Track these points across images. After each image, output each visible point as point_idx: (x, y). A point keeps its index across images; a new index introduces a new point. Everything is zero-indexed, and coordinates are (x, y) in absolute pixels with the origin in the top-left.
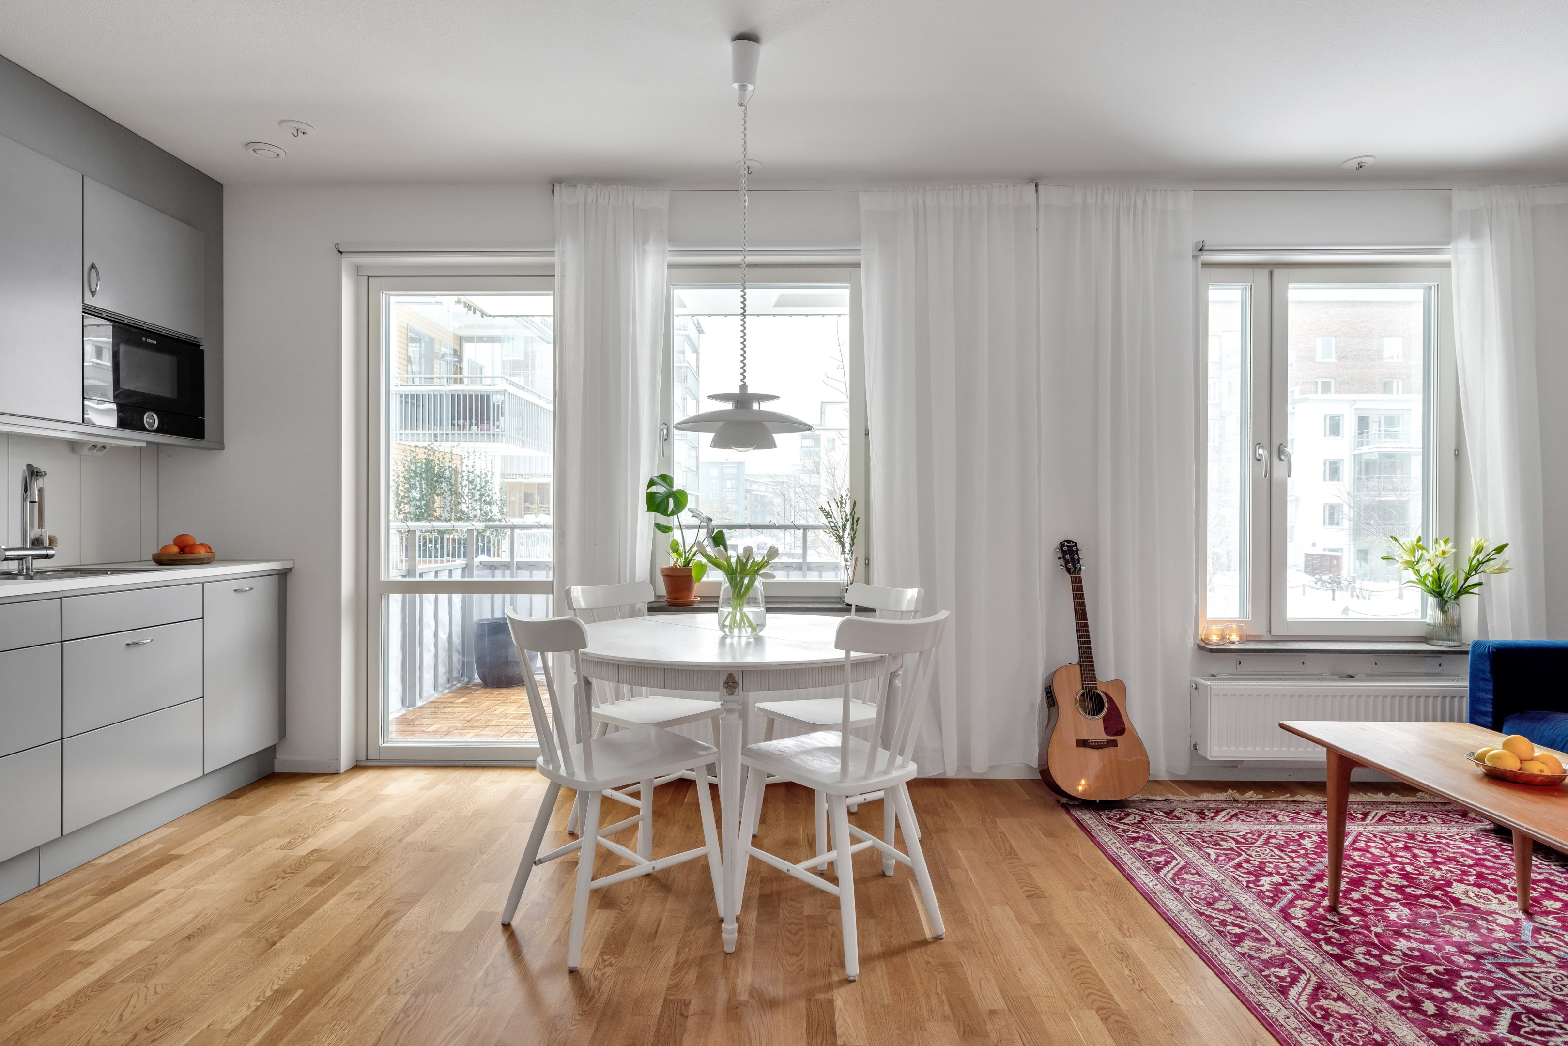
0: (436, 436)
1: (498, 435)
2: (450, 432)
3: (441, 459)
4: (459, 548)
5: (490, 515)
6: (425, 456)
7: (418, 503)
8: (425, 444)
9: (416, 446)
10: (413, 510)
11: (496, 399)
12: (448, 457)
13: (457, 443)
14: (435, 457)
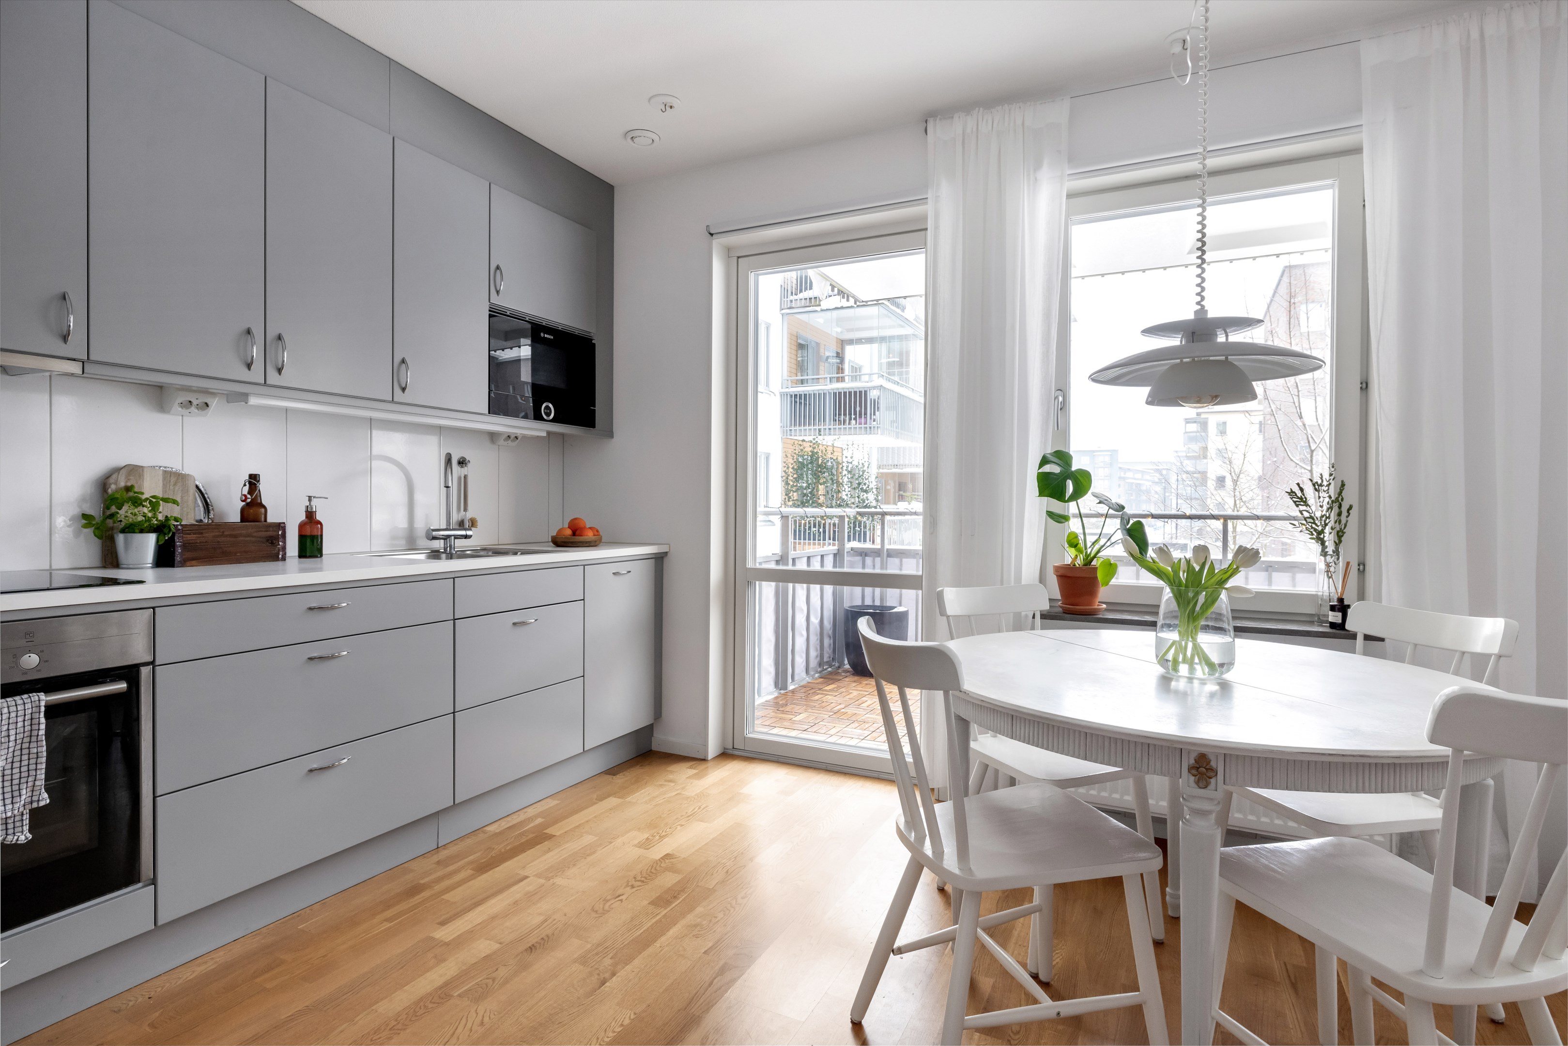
0: (820, 430)
1: (874, 427)
2: (832, 427)
3: (824, 452)
5: (867, 502)
6: (811, 449)
7: (805, 491)
8: (811, 438)
9: (803, 441)
10: (801, 498)
11: (873, 394)
12: (830, 449)
13: (838, 436)
14: (819, 450)
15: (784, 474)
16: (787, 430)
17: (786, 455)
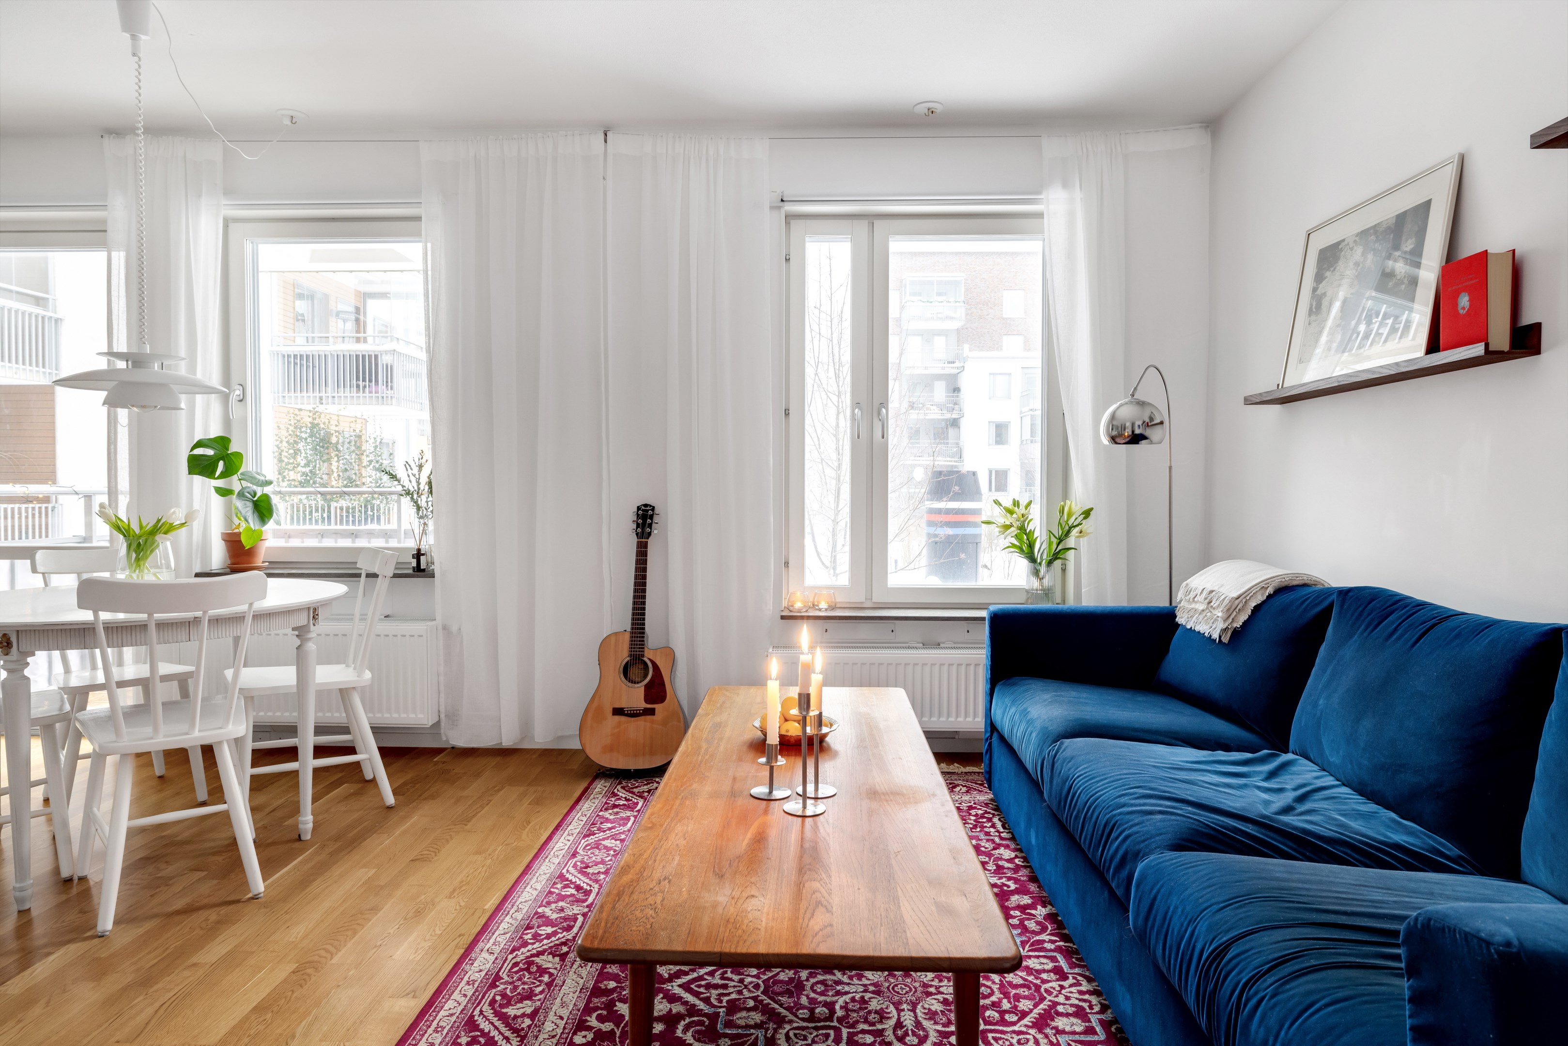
0: (321, 398)
1: (387, 397)
2: (336, 395)
3: (327, 423)
4: (347, 517)
6: (310, 420)
7: (304, 470)
8: (310, 407)
9: (300, 410)
10: (299, 477)
11: (385, 359)
12: (334, 422)
13: (344, 406)
14: (322, 421)
15: (276, 449)
16: (279, 397)
17: (278, 427)
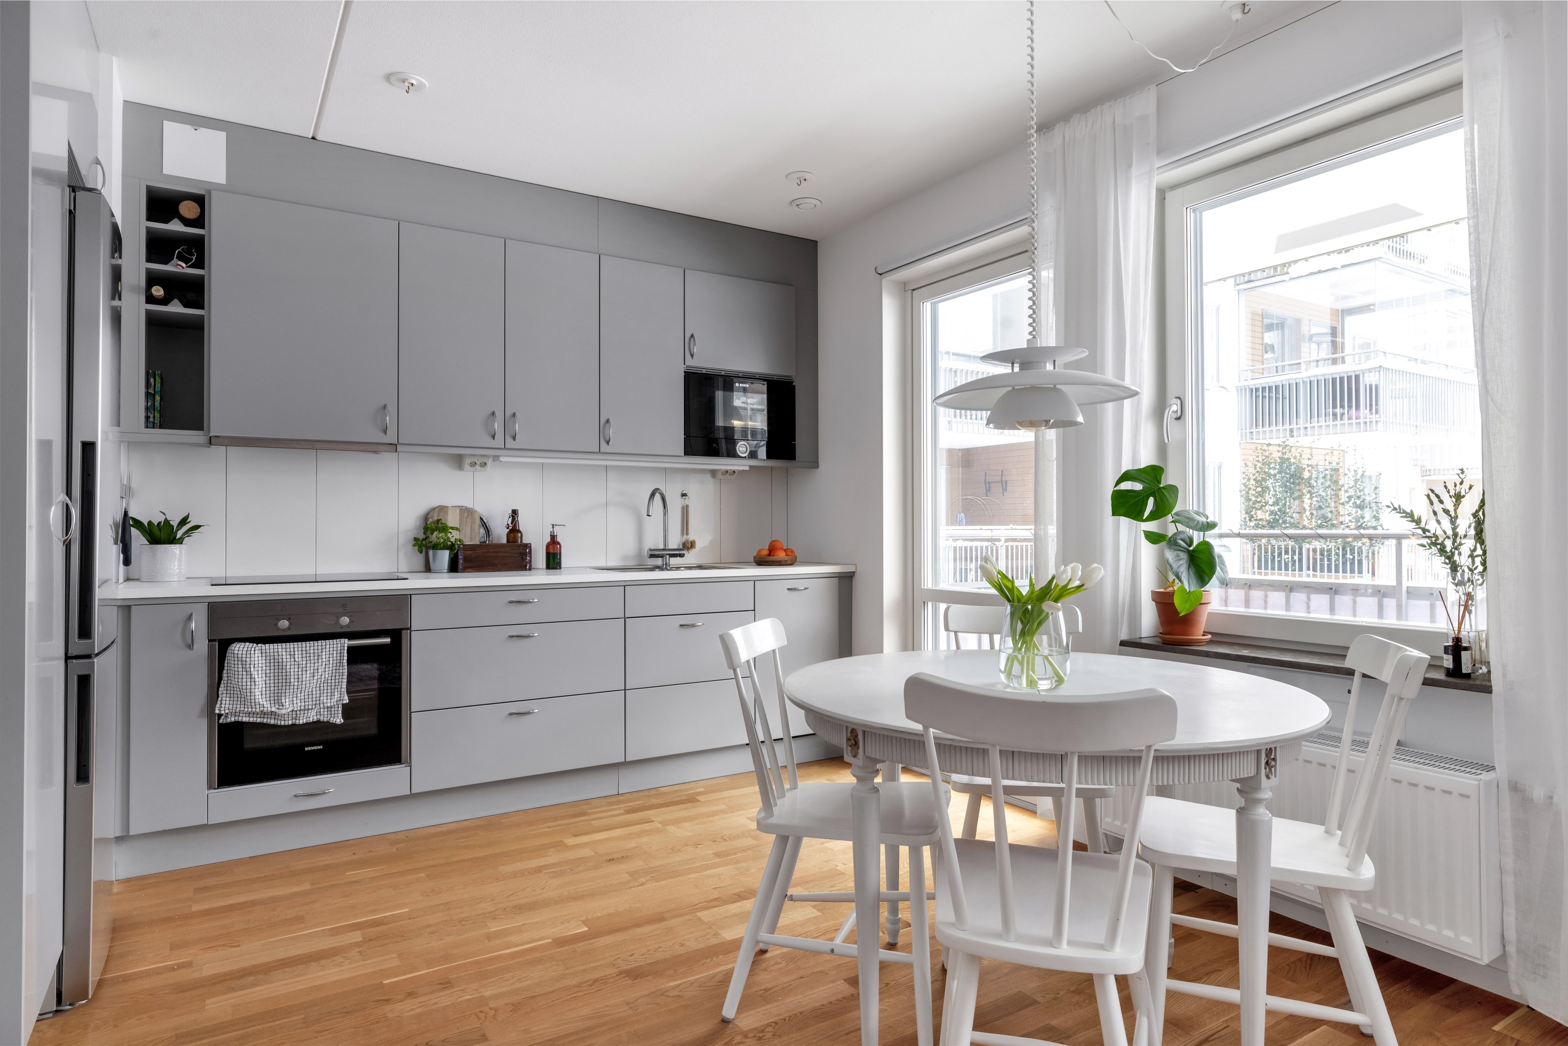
0: (1291, 431)
1: (1371, 422)
2: (1309, 425)
3: (1298, 457)
4: (1322, 560)
5: (1361, 521)
6: (1280, 454)
7: (1272, 508)
8: (1279, 441)
9: (1269, 445)
10: (1267, 516)
11: (1369, 379)
12: (1306, 456)
13: (1319, 437)
14: (1292, 455)
15: (1243, 487)
16: (1246, 433)
17: (1246, 464)
